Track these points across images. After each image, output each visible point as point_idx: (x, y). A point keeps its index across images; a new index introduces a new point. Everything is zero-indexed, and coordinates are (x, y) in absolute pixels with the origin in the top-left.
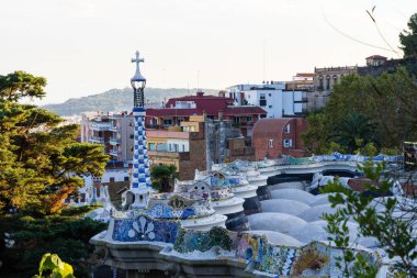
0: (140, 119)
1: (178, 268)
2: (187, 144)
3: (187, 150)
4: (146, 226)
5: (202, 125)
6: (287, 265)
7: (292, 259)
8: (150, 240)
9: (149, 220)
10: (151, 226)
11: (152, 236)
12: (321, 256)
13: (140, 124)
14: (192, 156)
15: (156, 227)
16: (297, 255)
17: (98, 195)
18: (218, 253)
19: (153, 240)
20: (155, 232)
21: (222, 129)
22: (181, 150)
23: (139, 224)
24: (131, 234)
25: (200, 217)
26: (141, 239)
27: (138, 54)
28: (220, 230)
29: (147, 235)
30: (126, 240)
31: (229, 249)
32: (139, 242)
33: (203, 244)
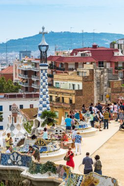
0: (44, 71)
1: (30, 182)
2: (81, 84)
3: (81, 88)
4: (17, 158)
5: (92, 71)
6: (78, 183)
7: (81, 181)
8: (19, 165)
9: (18, 154)
10: (20, 158)
11: (20, 163)
12: (95, 180)
13: (44, 75)
14: (84, 93)
15: (22, 158)
16: (84, 179)
17: (15, 122)
18: (50, 175)
19: (21, 165)
20: (22, 161)
21: (105, 74)
22: (76, 88)
23: (14, 156)
24: (9, 161)
25: (50, 152)
26: (14, 165)
27: (43, 28)
28: (51, 163)
29: (17, 162)
30: (6, 165)
31: (55, 173)
32: (13, 166)
33: (42, 170)
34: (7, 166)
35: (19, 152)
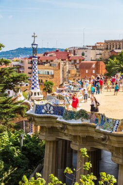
0: (35, 61)
2: (52, 71)
3: (53, 73)
4: (50, 108)
6: (115, 127)
7: (118, 125)
8: (51, 114)
9: (51, 105)
10: (52, 108)
11: (52, 112)
13: (35, 63)
15: (54, 108)
16: (120, 123)
18: (82, 121)
19: (53, 114)
20: (54, 111)
21: (67, 65)
22: (50, 74)
23: (47, 107)
24: (43, 111)
28: (83, 110)
29: (50, 112)
30: (40, 114)
31: (87, 119)
32: (47, 115)
33: (76, 116)
34: (42, 115)
35: (51, 104)
